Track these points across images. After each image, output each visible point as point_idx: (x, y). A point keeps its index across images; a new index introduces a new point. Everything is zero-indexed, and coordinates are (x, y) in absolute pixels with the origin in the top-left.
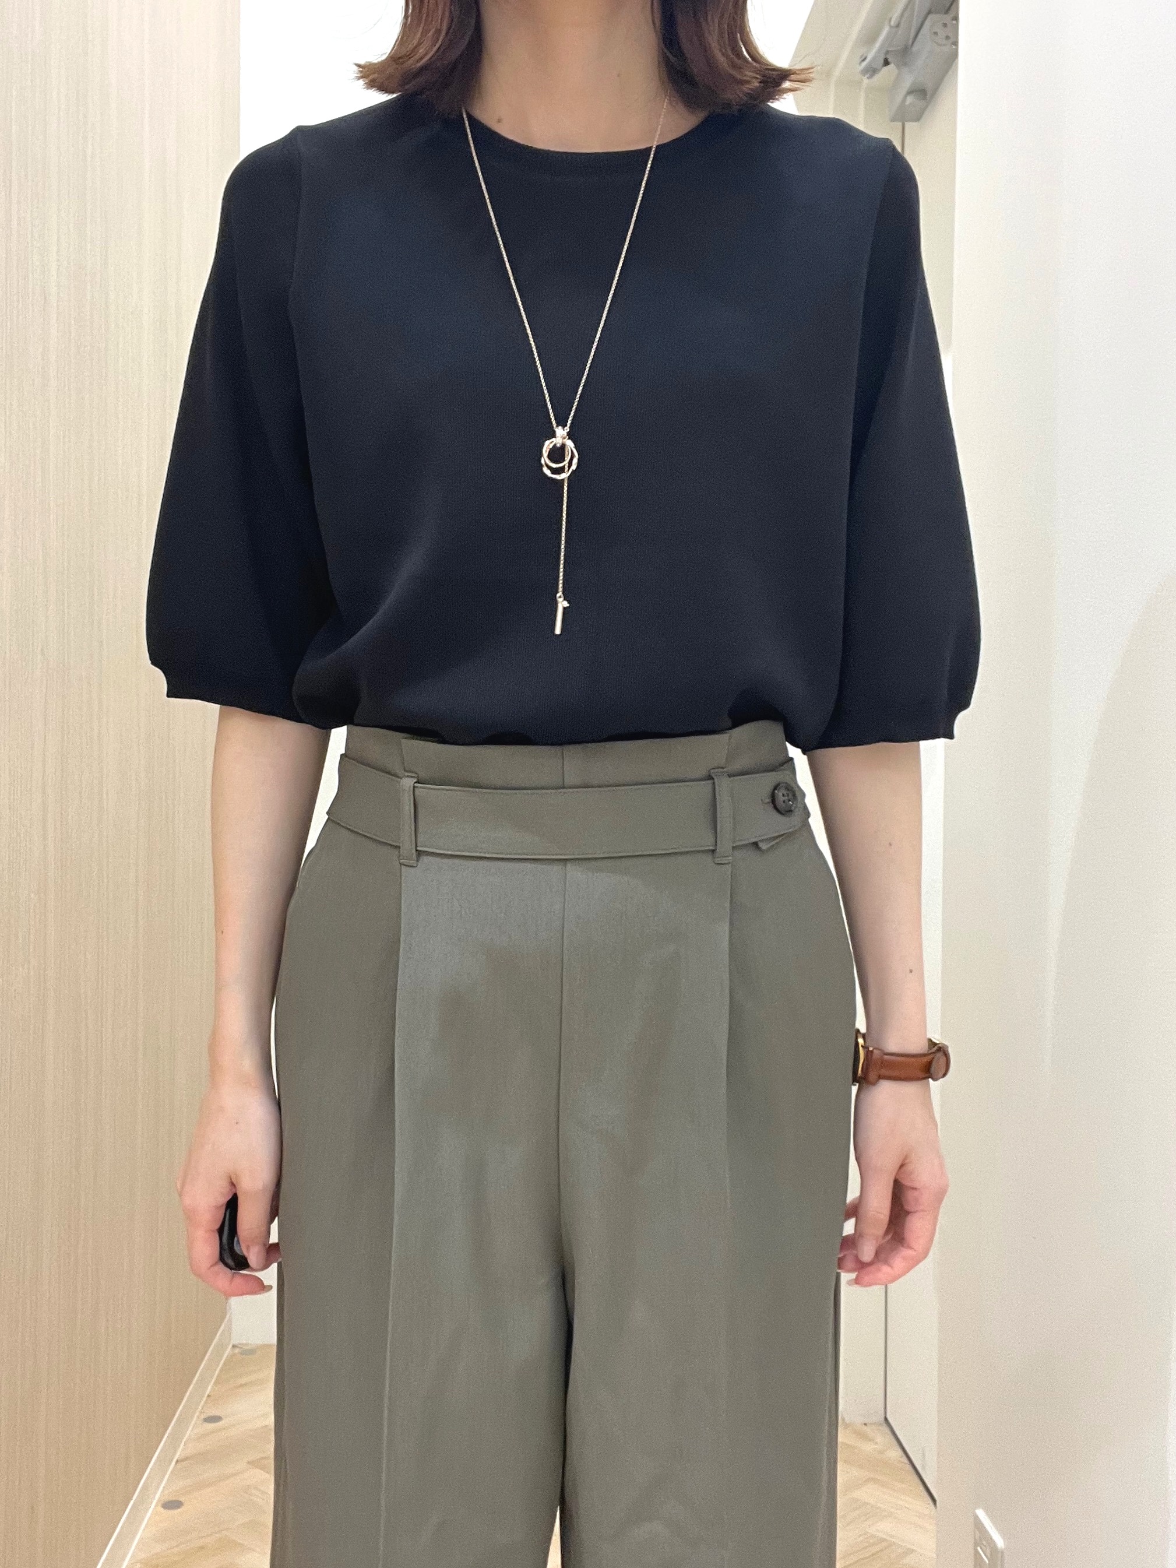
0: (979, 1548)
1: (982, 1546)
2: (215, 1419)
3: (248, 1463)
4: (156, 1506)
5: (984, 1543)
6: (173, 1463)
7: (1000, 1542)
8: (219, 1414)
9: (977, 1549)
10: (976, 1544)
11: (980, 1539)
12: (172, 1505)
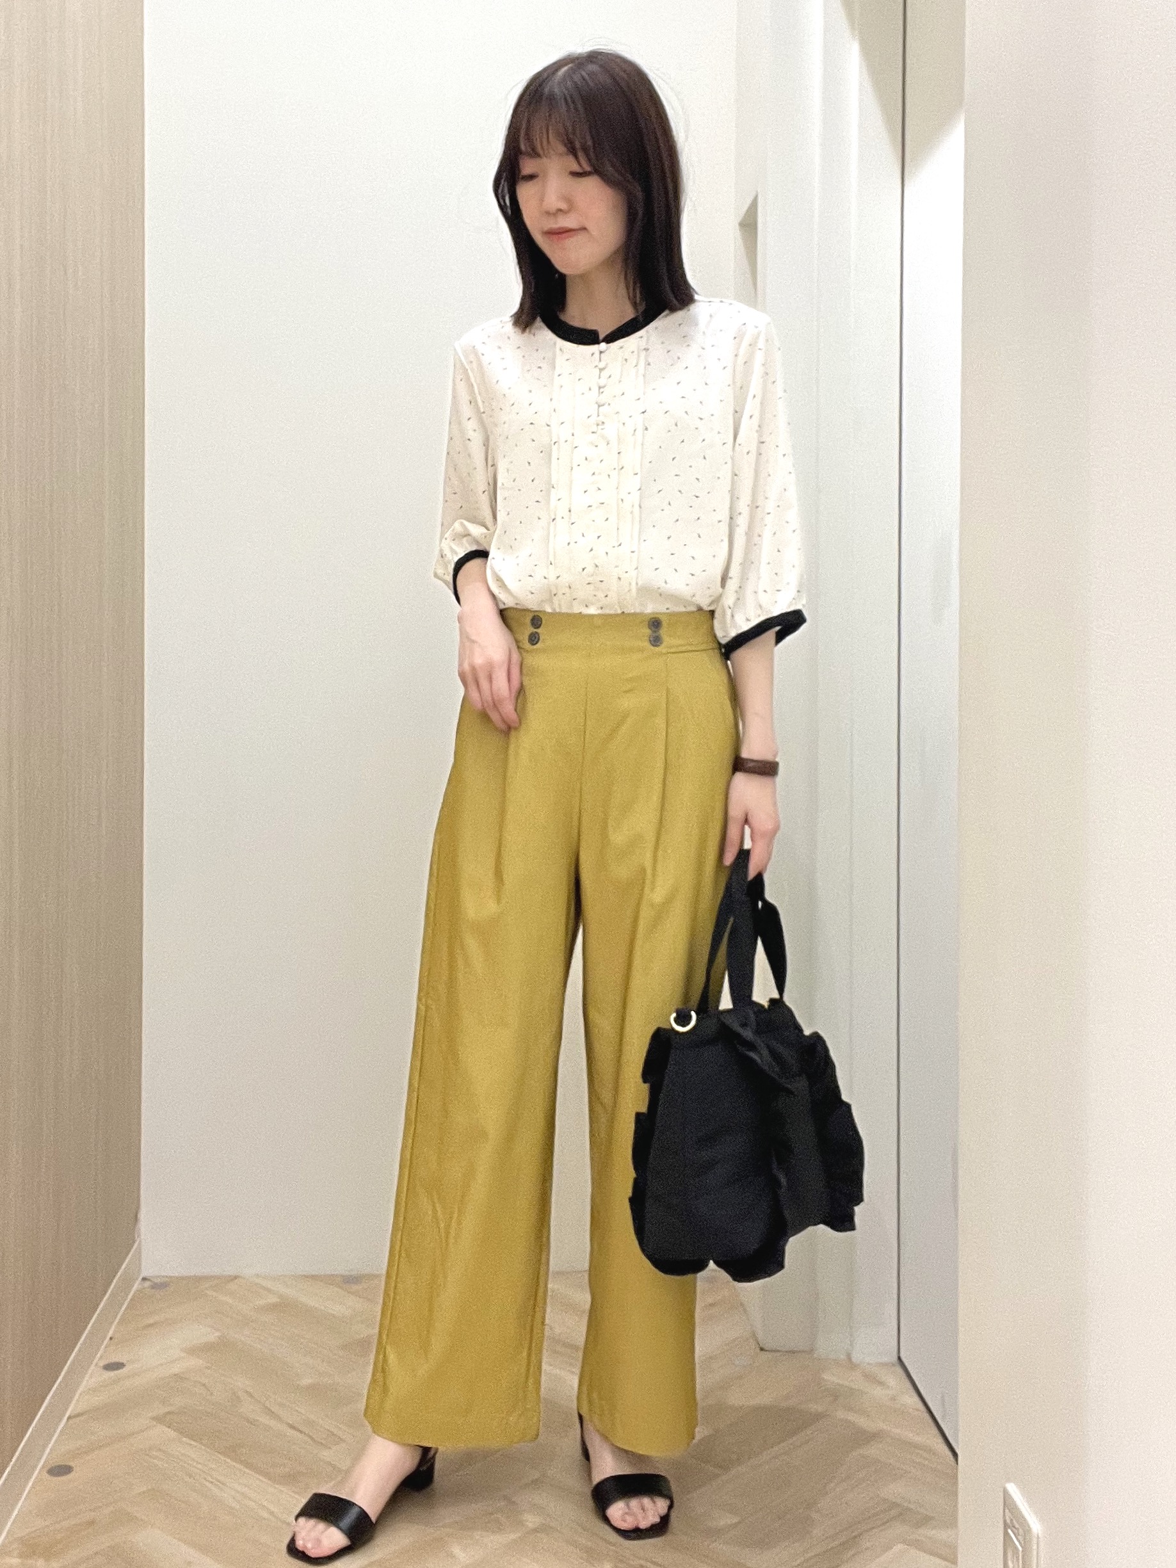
0: (1009, 1531)
1: (1014, 1529)
2: (118, 1366)
3: (154, 1418)
4: (39, 1473)
5: (1017, 1526)
6: (65, 1419)
7: (1036, 1526)
8: (125, 1362)
9: (1008, 1534)
10: (1006, 1526)
11: (1011, 1520)
12: (59, 1470)
